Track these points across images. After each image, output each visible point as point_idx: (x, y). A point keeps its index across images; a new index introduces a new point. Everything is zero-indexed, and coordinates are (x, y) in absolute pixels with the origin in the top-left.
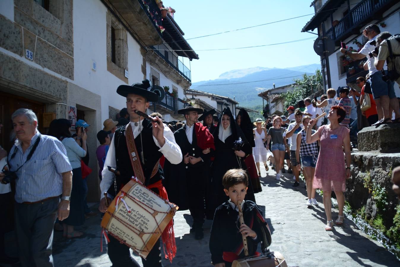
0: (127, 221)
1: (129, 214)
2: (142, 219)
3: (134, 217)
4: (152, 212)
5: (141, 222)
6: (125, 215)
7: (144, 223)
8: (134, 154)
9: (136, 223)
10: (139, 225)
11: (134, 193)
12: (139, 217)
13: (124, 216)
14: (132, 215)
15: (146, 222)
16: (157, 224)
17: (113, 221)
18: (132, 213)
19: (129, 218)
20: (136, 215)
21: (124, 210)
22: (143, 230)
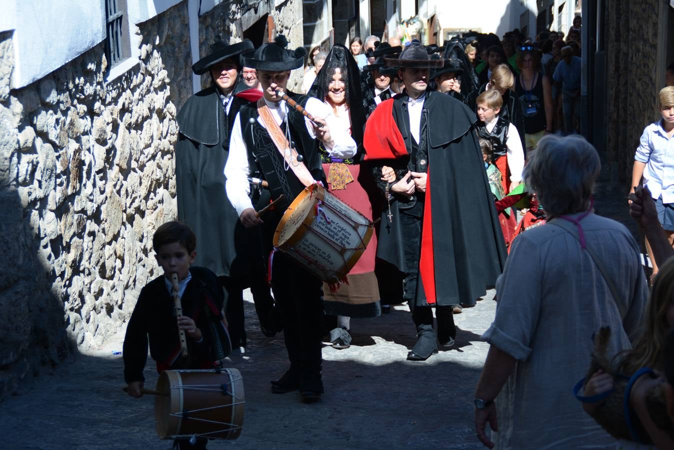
0: (326, 235)
1: (328, 226)
2: (342, 232)
3: (334, 230)
4: (353, 224)
5: (342, 236)
6: (324, 227)
7: (345, 236)
9: (336, 237)
10: (340, 240)
12: (340, 229)
13: (322, 229)
14: (332, 228)
15: (348, 236)
16: (361, 238)
18: (331, 226)
19: (328, 231)
20: (336, 227)
21: (323, 221)
22: (344, 245)
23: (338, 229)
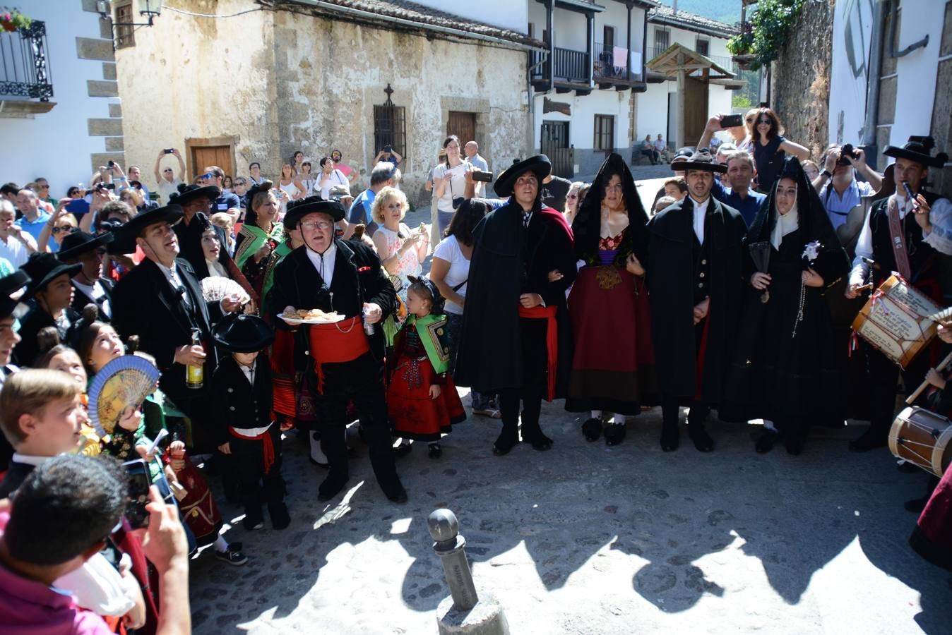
0: (884, 325)
1: (887, 317)
2: (902, 324)
3: (893, 321)
4: (916, 317)
5: (901, 327)
6: (882, 318)
7: (905, 328)
8: (898, 240)
9: (894, 328)
10: (899, 331)
11: (895, 293)
12: (900, 321)
13: (880, 319)
14: (891, 319)
15: (908, 328)
16: (922, 331)
17: (868, 324)
18: (891, 317)
19: (886, 321)
20: (896, 319)
21: (881, 312)
22: (903, 336)
23: (898, 320)
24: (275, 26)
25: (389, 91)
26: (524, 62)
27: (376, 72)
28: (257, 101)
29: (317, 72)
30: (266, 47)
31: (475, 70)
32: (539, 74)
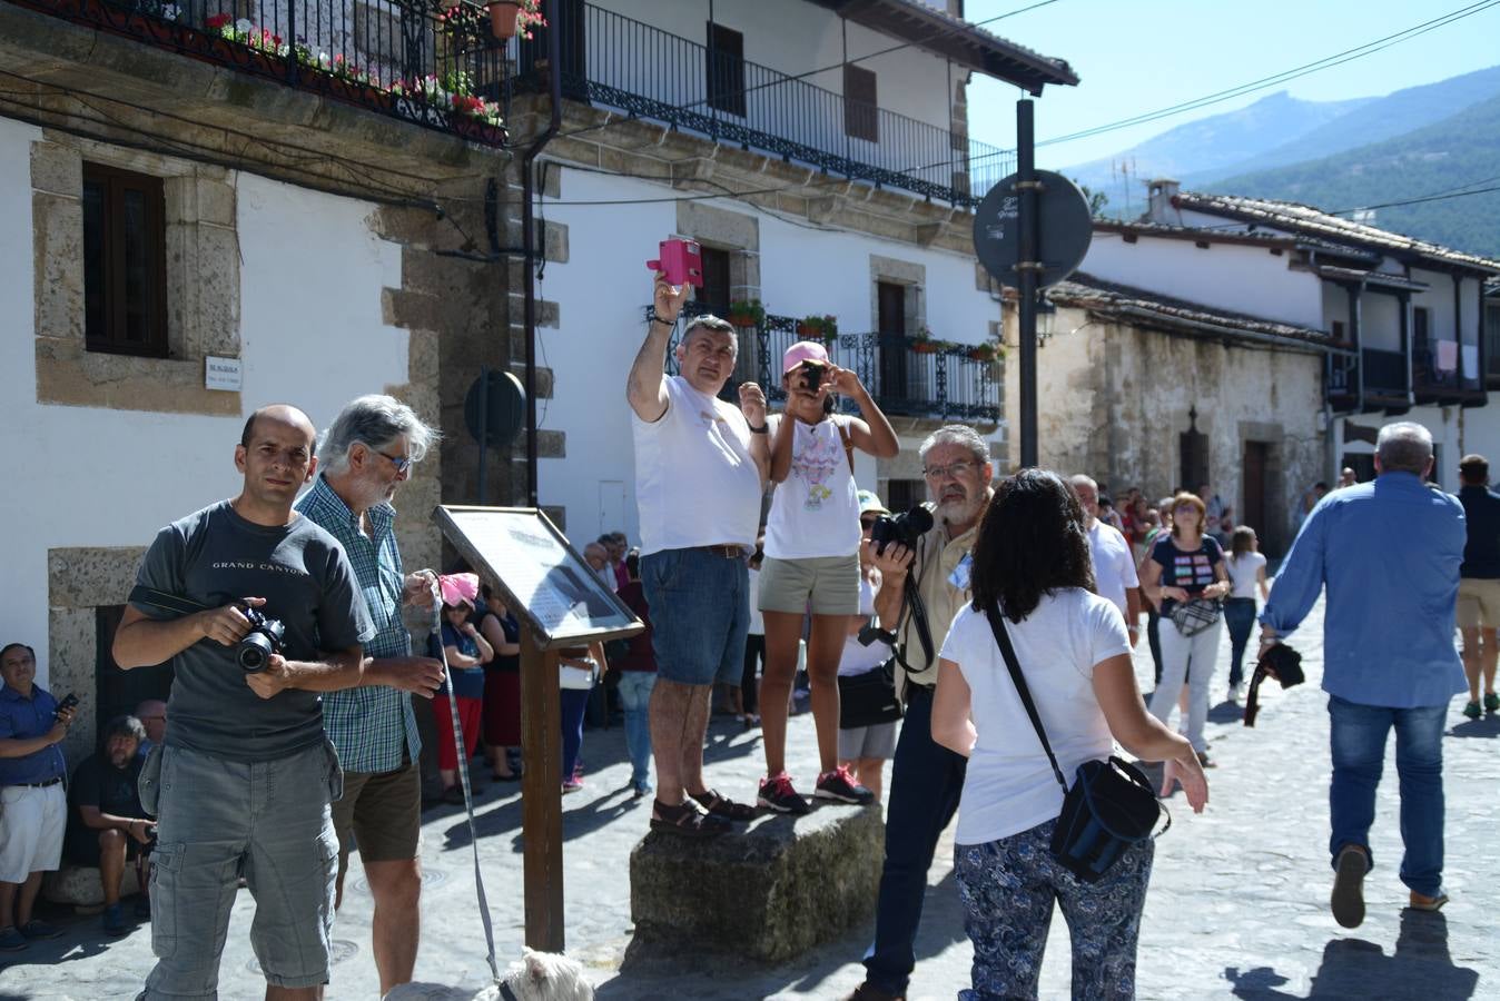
24: (1105, 341)
25: (1193, 414)
26: (1318, 369)
27: (1181, 391)
28: (1075, 427)
29: (1136, 391)
30: (1093, 365)
31: (1268, 384)
32: (1341, 387)
